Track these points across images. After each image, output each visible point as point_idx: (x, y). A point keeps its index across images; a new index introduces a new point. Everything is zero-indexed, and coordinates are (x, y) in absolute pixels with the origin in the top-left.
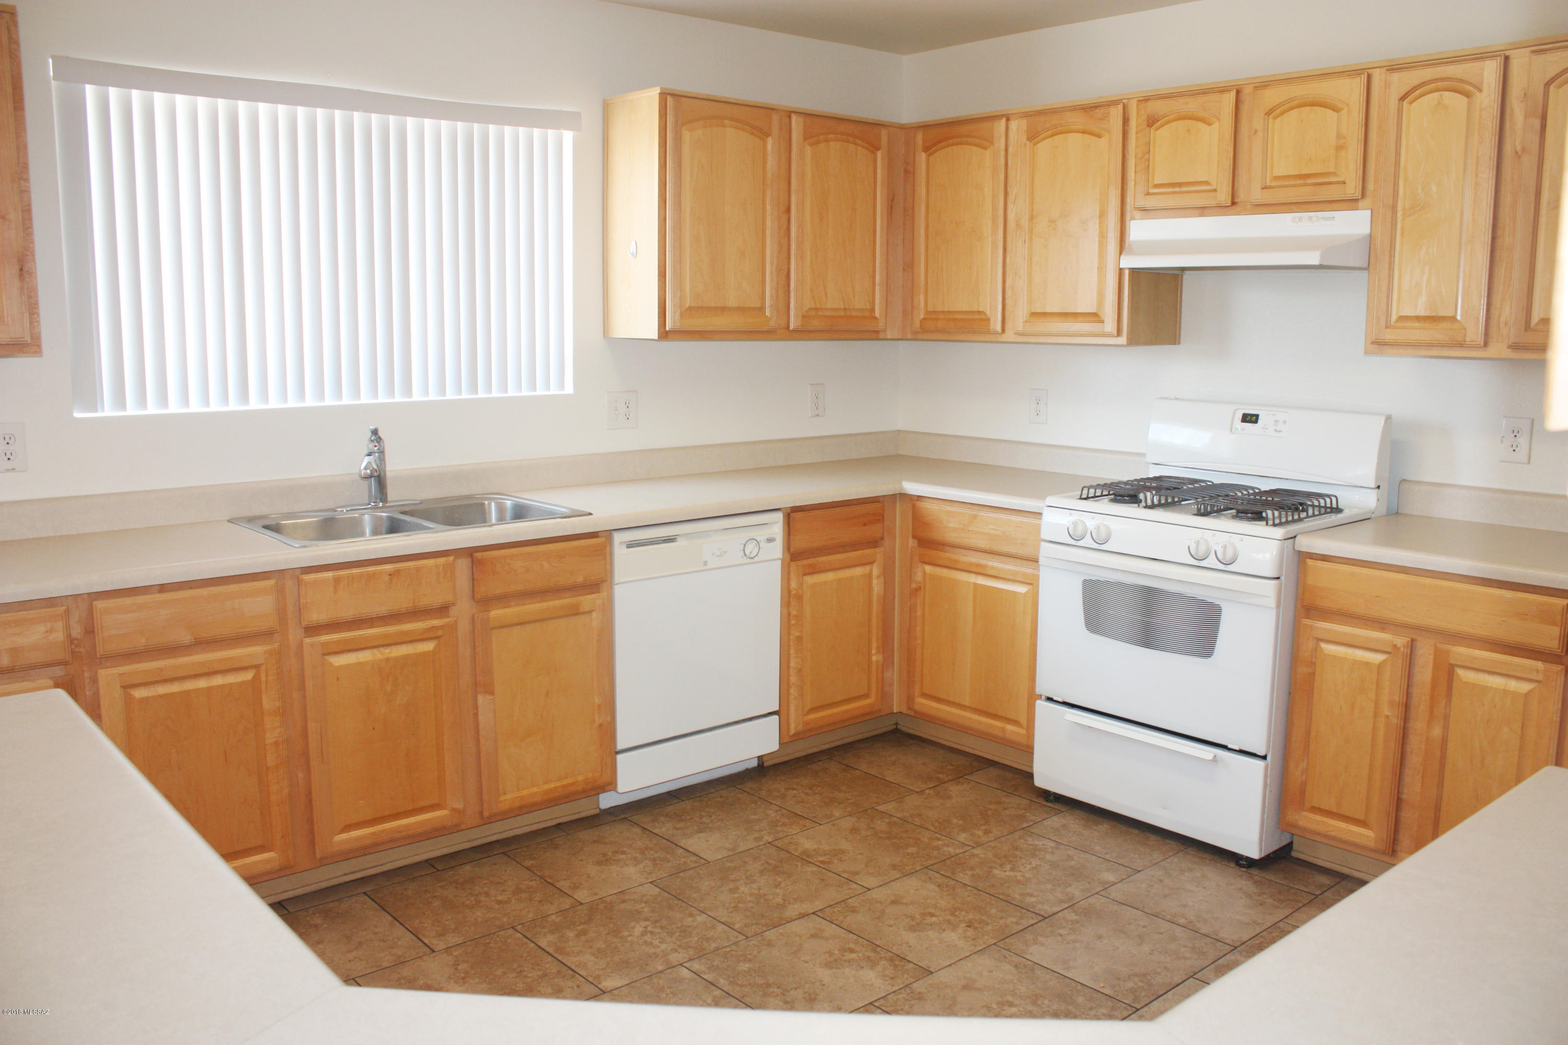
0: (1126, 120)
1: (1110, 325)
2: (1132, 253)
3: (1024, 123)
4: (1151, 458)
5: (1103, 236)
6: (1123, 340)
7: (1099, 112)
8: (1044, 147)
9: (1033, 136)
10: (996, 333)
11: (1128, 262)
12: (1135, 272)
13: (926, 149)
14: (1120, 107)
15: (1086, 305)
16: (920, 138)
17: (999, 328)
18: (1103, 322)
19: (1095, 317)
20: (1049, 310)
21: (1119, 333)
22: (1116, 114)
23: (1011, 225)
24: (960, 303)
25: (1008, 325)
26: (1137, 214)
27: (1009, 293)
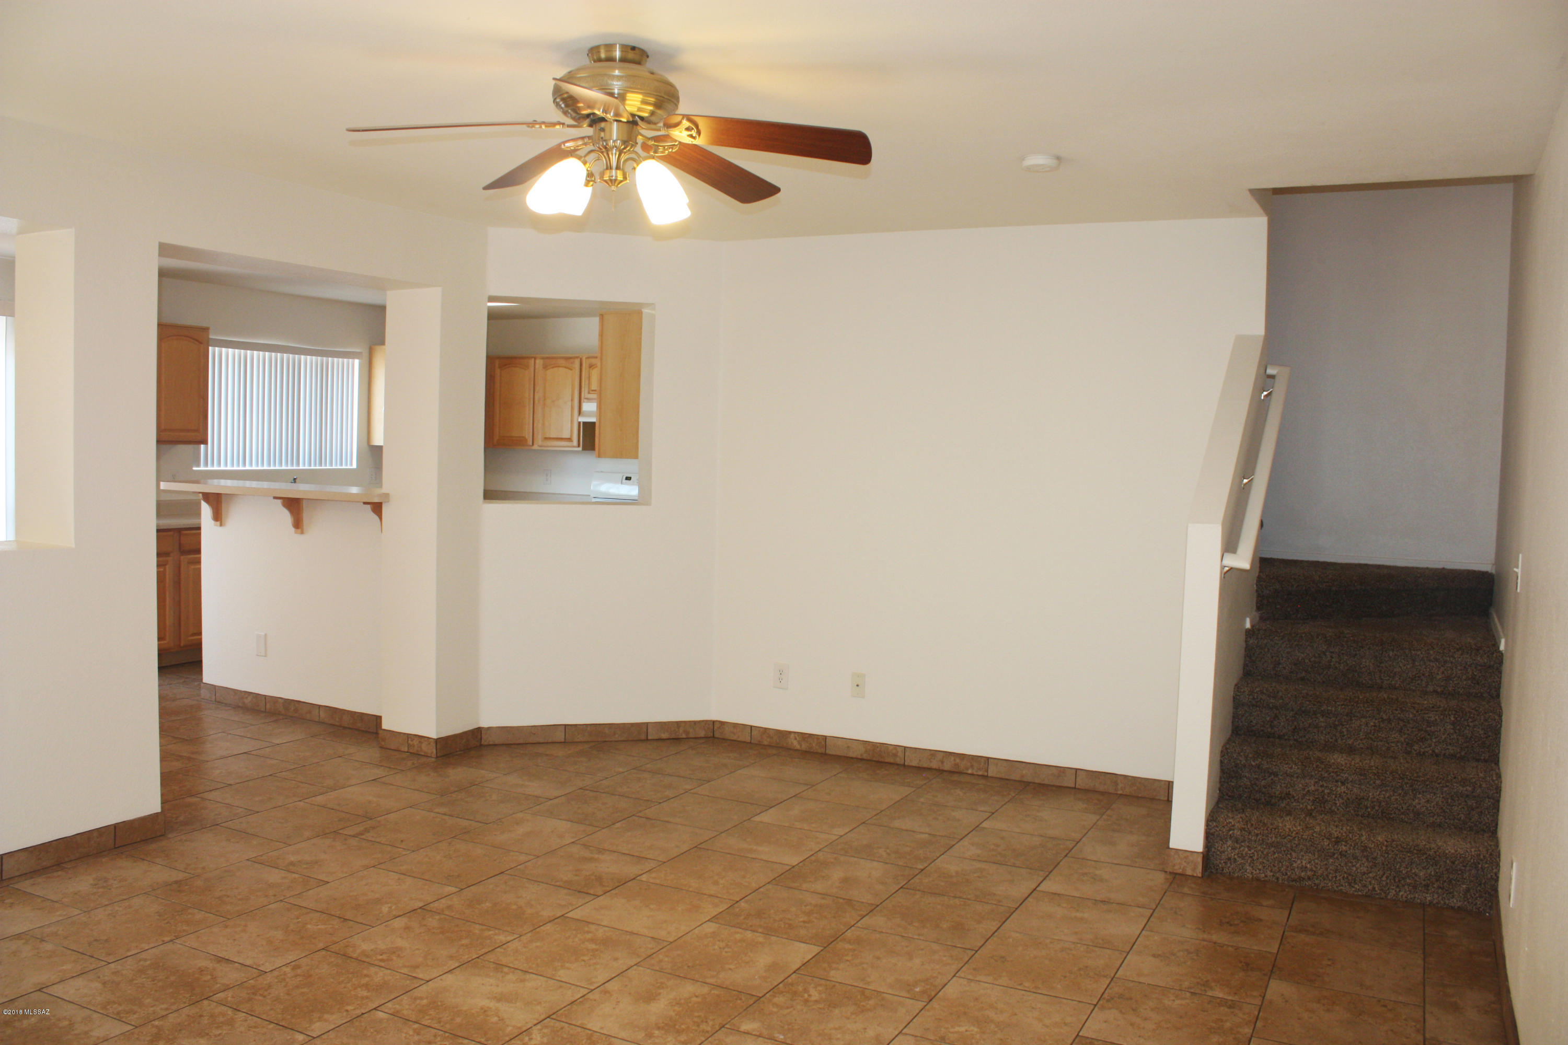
0: (581, 365)
1: (575, 443)
2: (584, 416)
3: (542, 361)
4: (593, 495)
5: (572, 408)
6: (580, 449)
7: (572, 360)
8: (549, 372)
9: (545, 367)
10: (530, 446)
11: (582, 419)
12: (584, 423)
13: (500, 367)
14: (579, 359)
15: (566, 435)
16: (497, 362)
17: (531, 444)
18: (572, 441)
19: (570, 440)
20: (552, 436)
21: (579, 446)
22: (577, 362)
23: (536, 402)
24: (515, 434)
25: (535, 442)
26: (585, 400)
27: (535, 430)
